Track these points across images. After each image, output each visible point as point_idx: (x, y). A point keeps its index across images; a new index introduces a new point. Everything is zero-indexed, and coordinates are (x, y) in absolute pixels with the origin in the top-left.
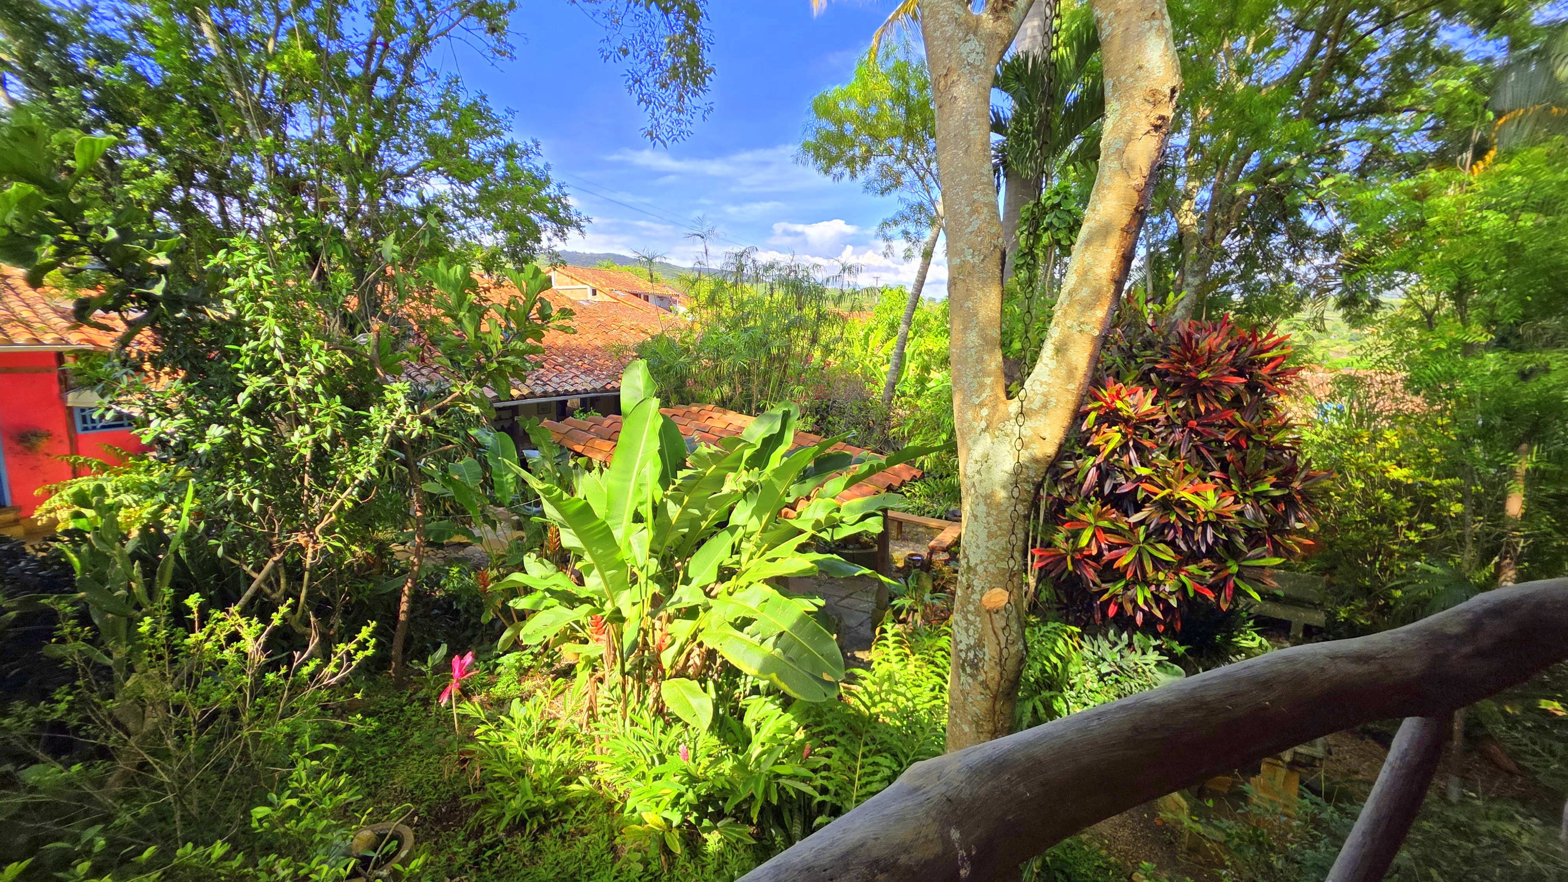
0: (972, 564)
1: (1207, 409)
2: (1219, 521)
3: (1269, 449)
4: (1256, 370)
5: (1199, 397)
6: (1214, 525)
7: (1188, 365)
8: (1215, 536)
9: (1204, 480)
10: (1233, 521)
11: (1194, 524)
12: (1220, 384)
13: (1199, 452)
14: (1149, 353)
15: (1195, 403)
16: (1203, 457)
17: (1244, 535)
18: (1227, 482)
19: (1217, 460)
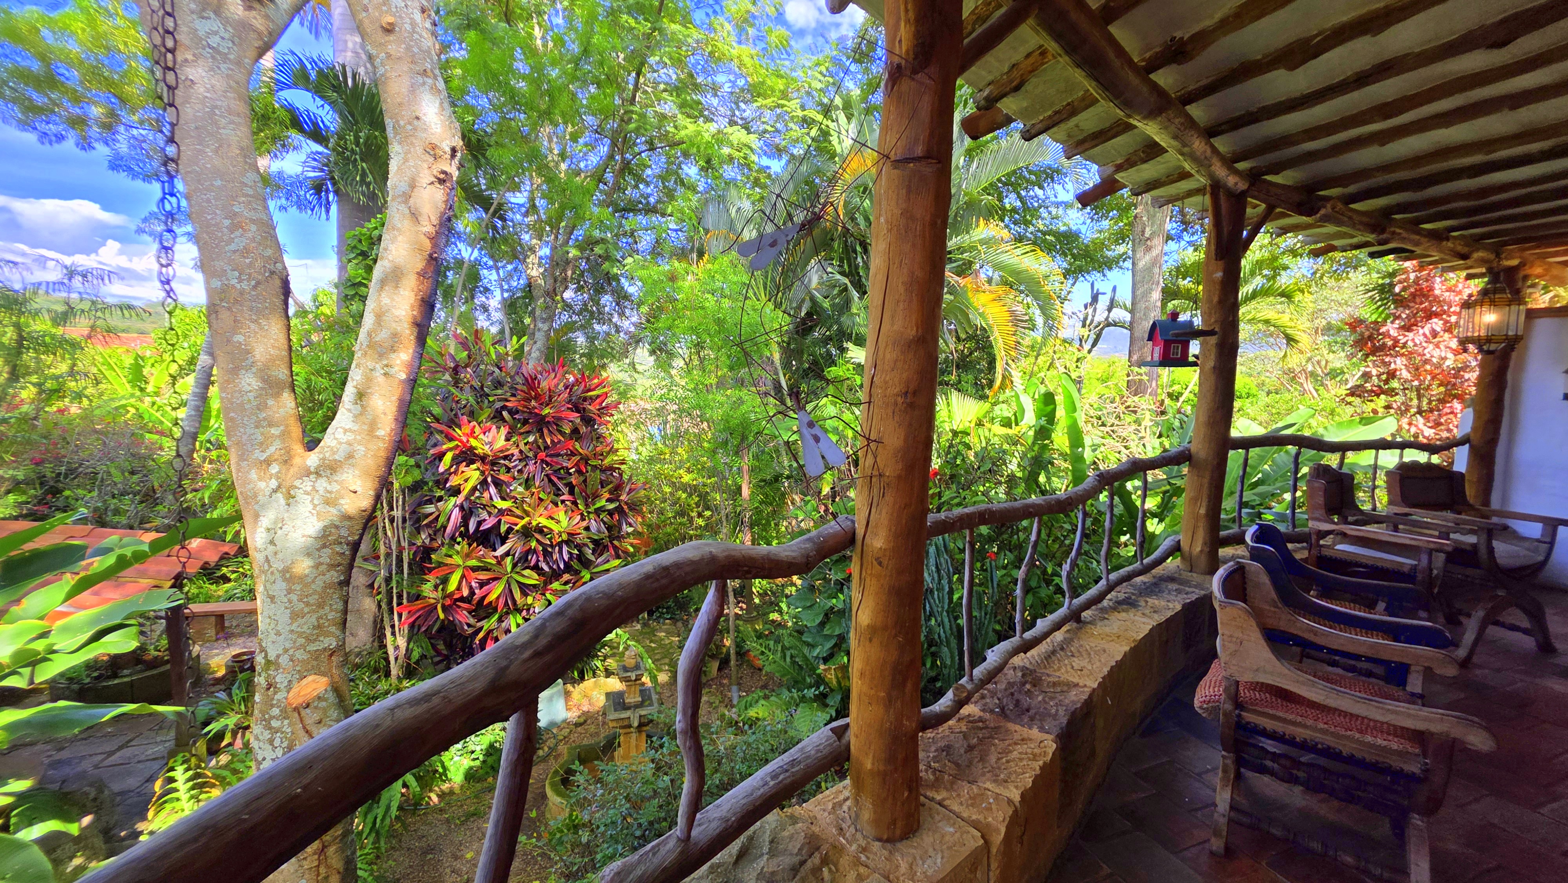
0: (272, 656)
1: (552, 441)
2: (571, 539)
3: (603, 471)
4: (586, 405)
5: (545, 431)
6: (567, 542)
7: (533, 403)
8: (570, 553)
9: (556, 505)
10: (582, 537)
11: (552, 546)
12: (560, 419)
13: (550, 481)
14: (499, 392)
15: (542, 436)
16: (554, 484)
17: (591, 546)
18: (575, 503)
19: (566, 485)
